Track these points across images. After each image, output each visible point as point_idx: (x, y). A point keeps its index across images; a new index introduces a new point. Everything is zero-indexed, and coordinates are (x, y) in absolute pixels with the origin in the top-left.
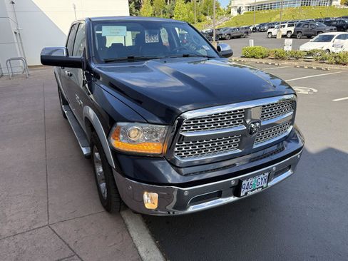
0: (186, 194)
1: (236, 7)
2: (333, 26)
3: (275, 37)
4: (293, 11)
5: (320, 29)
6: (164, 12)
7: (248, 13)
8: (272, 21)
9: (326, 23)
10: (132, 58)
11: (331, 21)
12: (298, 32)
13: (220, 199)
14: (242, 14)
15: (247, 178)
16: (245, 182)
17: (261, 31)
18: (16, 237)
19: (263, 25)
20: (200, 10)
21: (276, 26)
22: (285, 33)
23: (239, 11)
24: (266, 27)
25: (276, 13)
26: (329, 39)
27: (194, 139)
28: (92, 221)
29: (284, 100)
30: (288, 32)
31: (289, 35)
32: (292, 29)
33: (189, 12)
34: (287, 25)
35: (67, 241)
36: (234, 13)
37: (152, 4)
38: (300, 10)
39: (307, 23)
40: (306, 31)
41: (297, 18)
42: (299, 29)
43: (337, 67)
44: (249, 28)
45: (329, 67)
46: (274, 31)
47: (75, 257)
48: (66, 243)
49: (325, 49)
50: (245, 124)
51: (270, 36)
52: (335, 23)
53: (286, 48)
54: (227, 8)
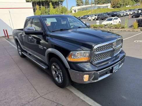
0: (98, 74)
1: (74, 10)
2: (110, 15)
3: (90, 20)
4: (95, 10)
5: (106, 16)
6: (46, 13)
7: (78, 12)
8: (88, 14)
9: (107, 14)
10: (62, 29)
11: (109, 14)
12: (99, 18)
13: (107, 75)
14: (76, 12)
15: (114, 66)
16: (114, 68)
17: (84, 18)
18: (30, 103)
19: (85, 16)
20: (60, 11)
21: (90, 16)
22: (94, 19)
23: (75, 11)
24: (86, 17)
25: (89, 12)
26: (111, 20)
27: (98, 54)
28: (57, 92)
29: (118, 40)
30: (95, 18)
31: (95, 19)
32: (96, 17)
33: (56, 12)
34: (94, 15)
35: (52, 100)
36: (73, 12)
37: (40, 10)
38: (97, 10)
39: (101, 15)
40: (101, 17)
41: (96, 13)
42: (99, 17)
43: (116, 29)
44: (80, 17)
45: (113, 29)
46: (90, 18)
47: (59, 105)
48: (52, 101)
49: (110, 23)
50: (112, 48)
51: (88, 20)
52: (111, 14)
53: (97, 24)
54: (70, 10)
